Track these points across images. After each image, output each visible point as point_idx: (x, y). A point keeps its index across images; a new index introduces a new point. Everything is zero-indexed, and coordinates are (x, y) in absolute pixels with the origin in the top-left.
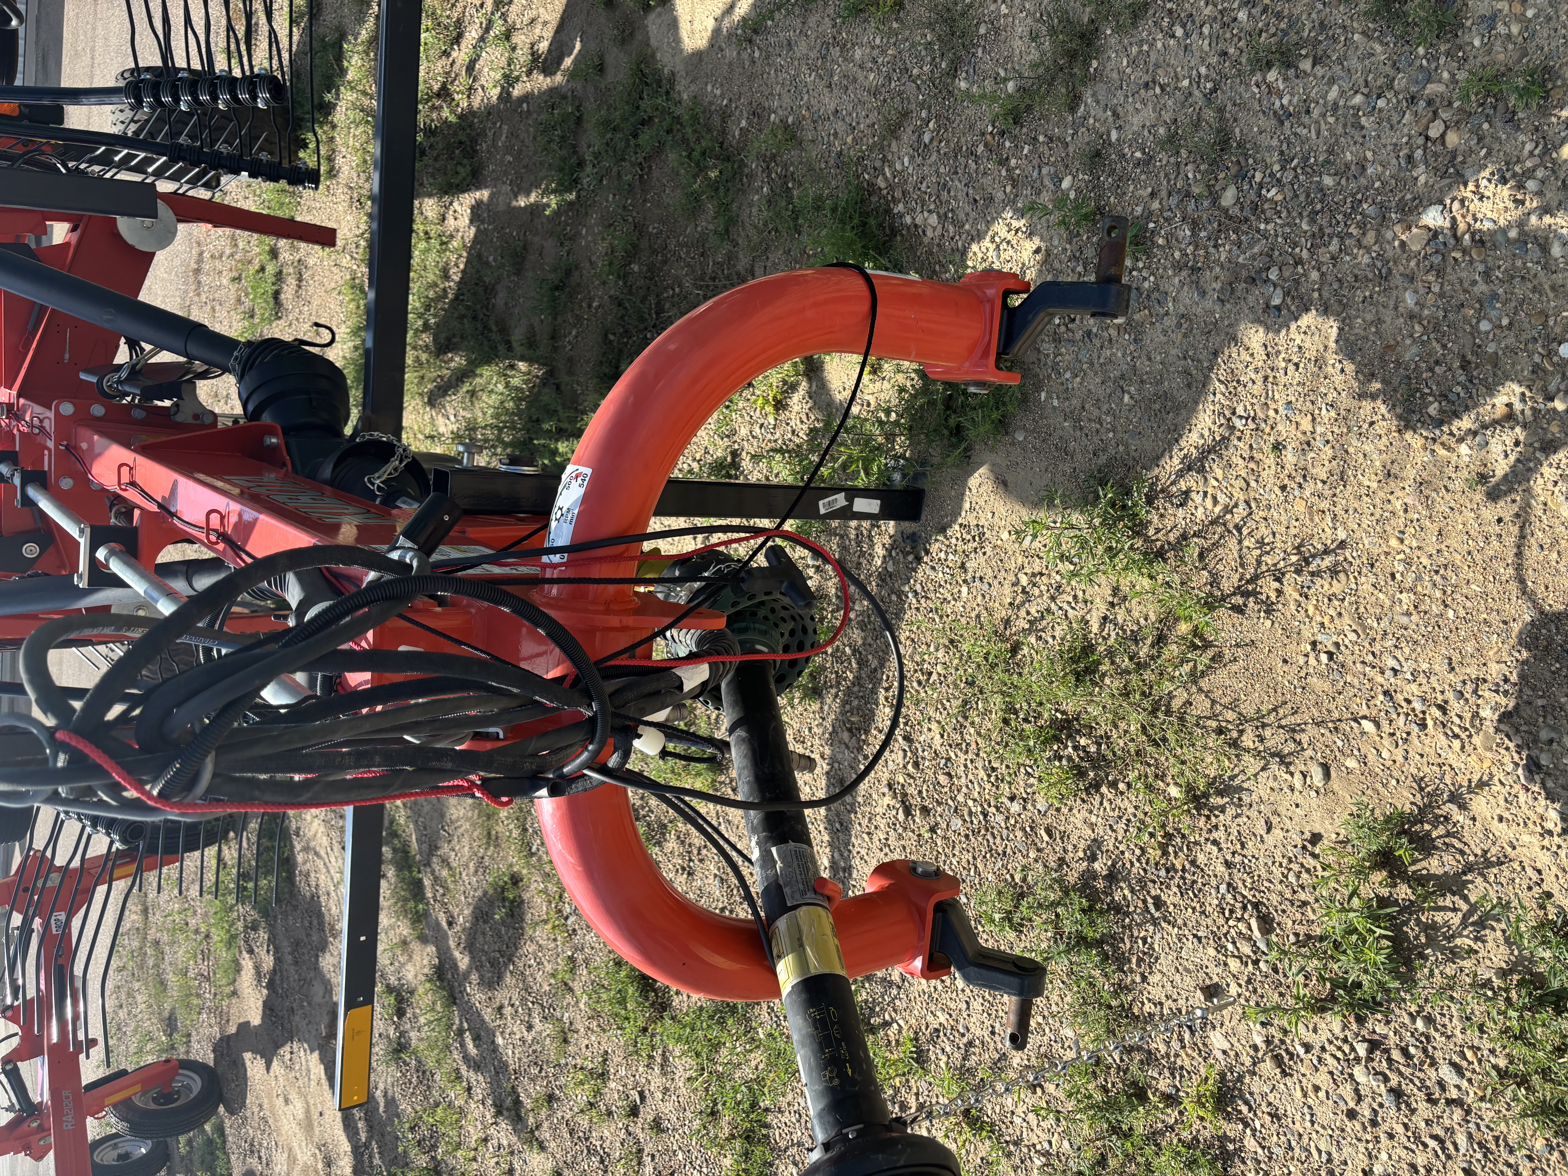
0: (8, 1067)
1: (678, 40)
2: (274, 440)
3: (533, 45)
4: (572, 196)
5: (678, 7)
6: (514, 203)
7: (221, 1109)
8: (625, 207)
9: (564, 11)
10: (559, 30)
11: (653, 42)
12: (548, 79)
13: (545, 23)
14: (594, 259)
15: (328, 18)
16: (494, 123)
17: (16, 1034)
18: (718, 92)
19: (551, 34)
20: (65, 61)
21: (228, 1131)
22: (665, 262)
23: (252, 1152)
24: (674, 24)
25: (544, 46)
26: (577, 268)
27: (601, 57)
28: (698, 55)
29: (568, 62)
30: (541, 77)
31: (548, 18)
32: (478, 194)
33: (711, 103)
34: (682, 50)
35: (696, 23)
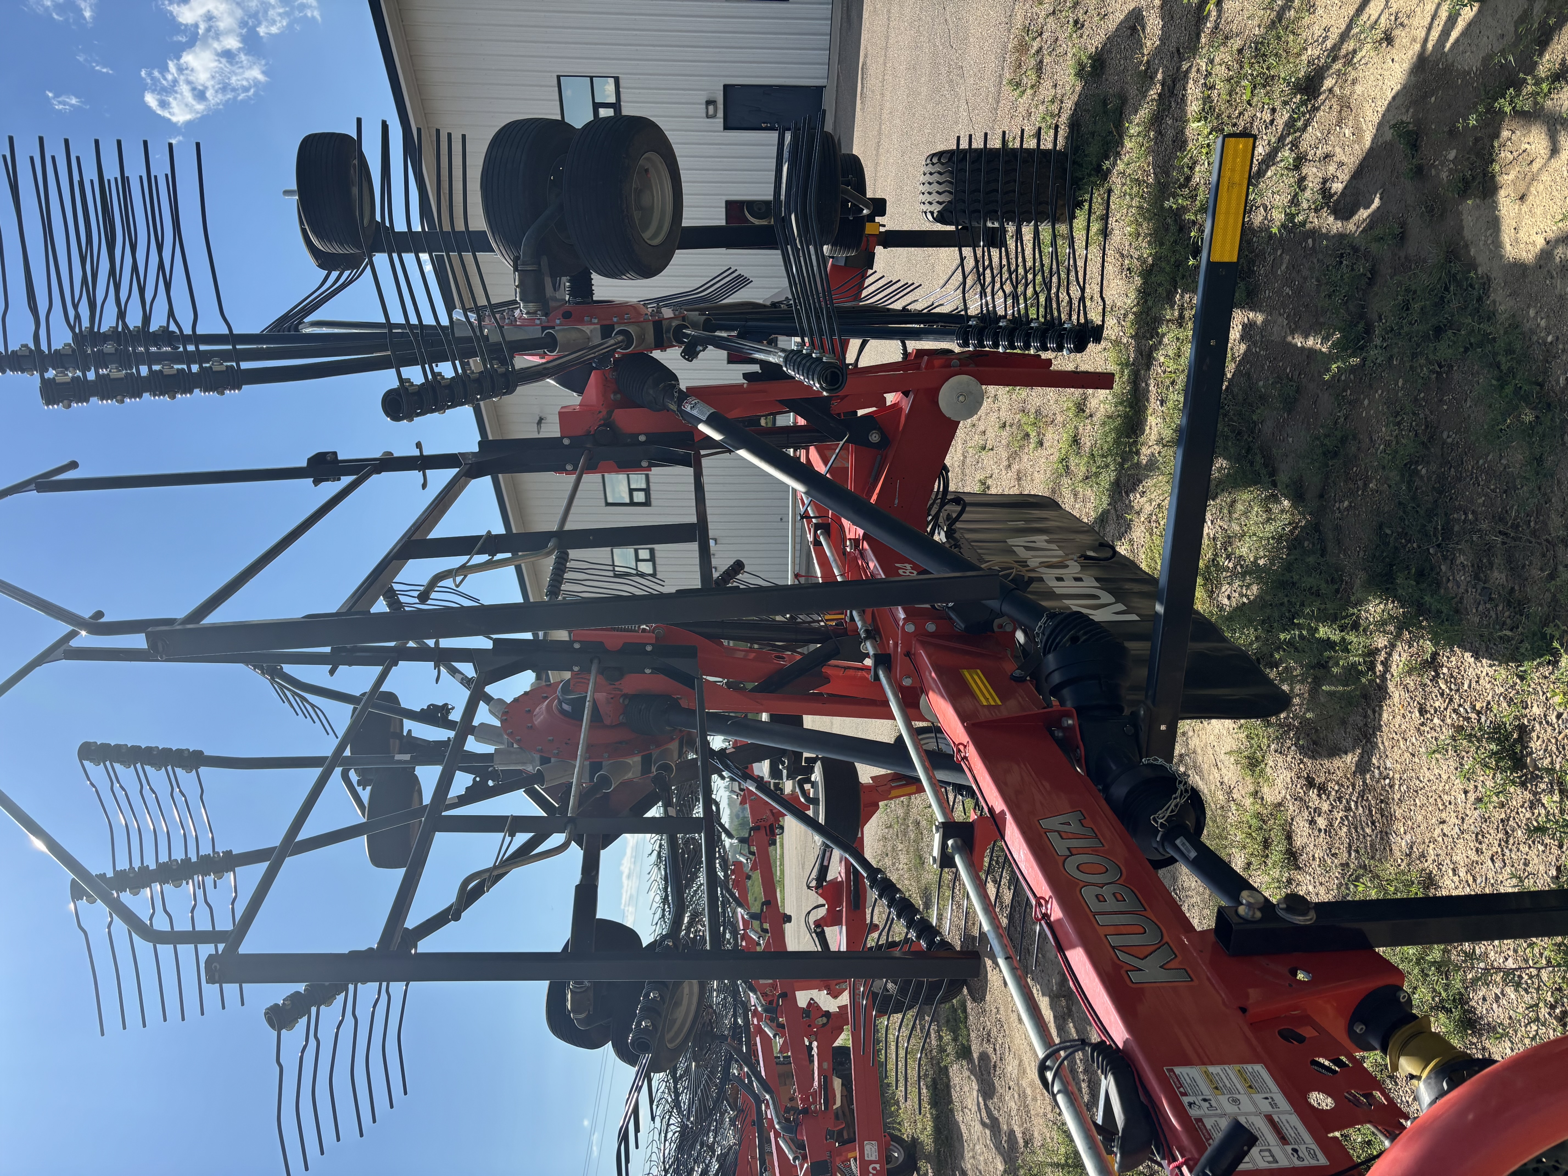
0: (818, 930)
1: (1498, 244)
2: (1070, 722)
3: (1325, 181)
4: (1355, 361)
5: (1500, 207)
6: (1290, 338)
7: (965, 991)
8: (1416, 400)
9: (1364, 159)
10: (1358, 174)
11: (1467, 233)
12: (1339, 224)
13: (1341, 164)
14: (1375, 437)
15: (1111, 79)
16: (1275, 250)
17: (824, 905)
18: (1543, 323)
19: (1347, 178)
20: (866, 15)
21: (969, 1010)
22: (1459, 479)
23: (989, 1041)
24: (1494, 224)
25: (1337, 187)
26: (1355, 438)
27: (1403, 225)
28: (1519, 268)
29: (1363, 214)
30: (1331, 219)
31: (1345, 159)
32: (1251, 315)
33: (1532, 332)
34: (1502, 257)
35: (1521, 234)
